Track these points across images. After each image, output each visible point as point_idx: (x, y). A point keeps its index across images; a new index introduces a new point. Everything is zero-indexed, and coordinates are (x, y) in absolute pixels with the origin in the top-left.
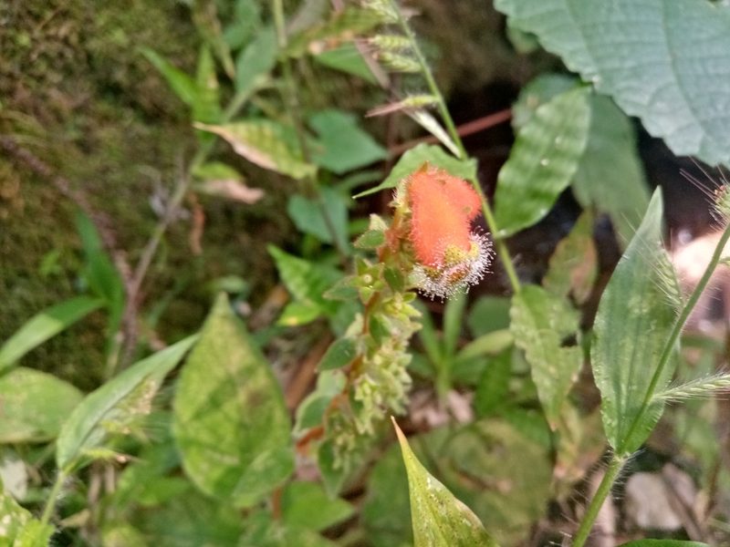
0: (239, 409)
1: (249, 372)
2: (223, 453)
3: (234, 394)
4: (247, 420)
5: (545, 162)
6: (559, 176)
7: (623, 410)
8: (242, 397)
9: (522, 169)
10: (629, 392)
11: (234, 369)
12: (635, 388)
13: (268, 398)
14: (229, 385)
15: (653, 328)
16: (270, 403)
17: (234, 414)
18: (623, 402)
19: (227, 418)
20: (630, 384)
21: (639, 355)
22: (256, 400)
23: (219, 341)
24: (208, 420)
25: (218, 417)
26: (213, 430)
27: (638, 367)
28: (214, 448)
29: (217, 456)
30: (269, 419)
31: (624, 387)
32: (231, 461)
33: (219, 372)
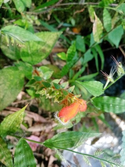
0: (40, 48)
1: (49, 46)
2: (30, 49)
3: (43, 46)
4: (39, 51)
5: (111, 105)
6: (109, 110)
7: (51, 142)
8: (43, 48)
9: (108, 100)
10: (55, 142)
11: (47, 43)
12: (57, 143)
13: (45, 53)
14: (44, 44)
15: (70, 142)
16: (44, 54)
17: (38, 48)
18: (53, 142)
19: (37, 47)
20: (57, 142)
21: (63, 142)
22: (44, 51)
23: (52, 36)
24: (35, 43)
25: (37, 45)
26: (33, 45)
27: (61, 142)
28: (30, 48)
29: (29, 49)
30: (41, 56)
31: (56, 141)
32: (30, 52)
33: (45, 40)
